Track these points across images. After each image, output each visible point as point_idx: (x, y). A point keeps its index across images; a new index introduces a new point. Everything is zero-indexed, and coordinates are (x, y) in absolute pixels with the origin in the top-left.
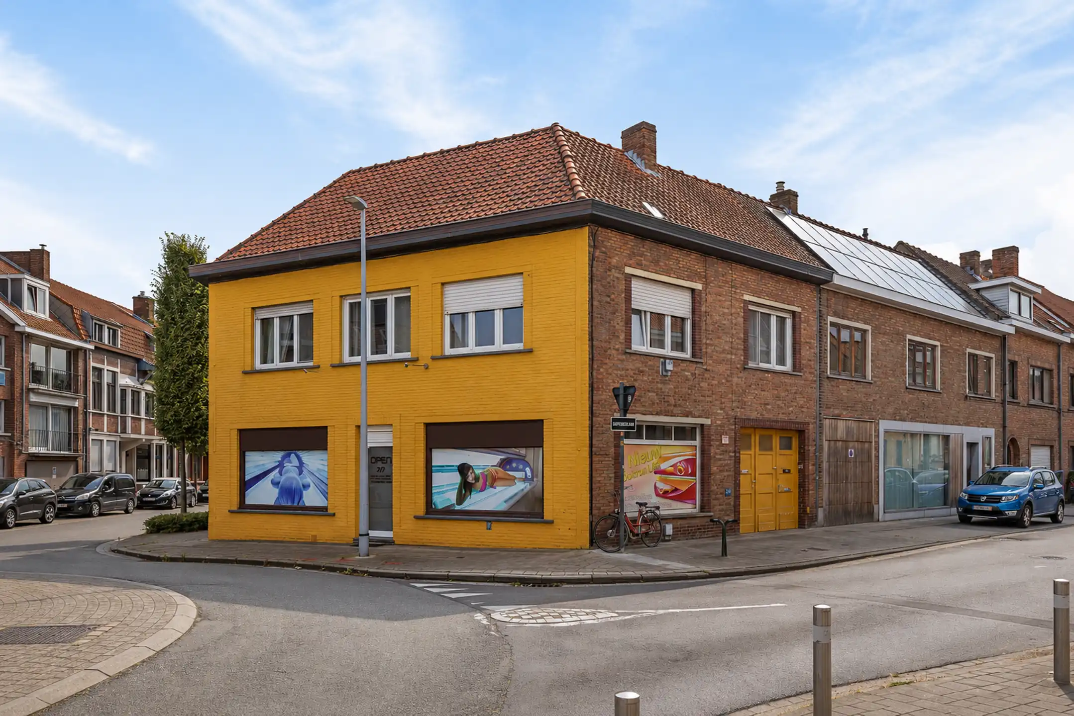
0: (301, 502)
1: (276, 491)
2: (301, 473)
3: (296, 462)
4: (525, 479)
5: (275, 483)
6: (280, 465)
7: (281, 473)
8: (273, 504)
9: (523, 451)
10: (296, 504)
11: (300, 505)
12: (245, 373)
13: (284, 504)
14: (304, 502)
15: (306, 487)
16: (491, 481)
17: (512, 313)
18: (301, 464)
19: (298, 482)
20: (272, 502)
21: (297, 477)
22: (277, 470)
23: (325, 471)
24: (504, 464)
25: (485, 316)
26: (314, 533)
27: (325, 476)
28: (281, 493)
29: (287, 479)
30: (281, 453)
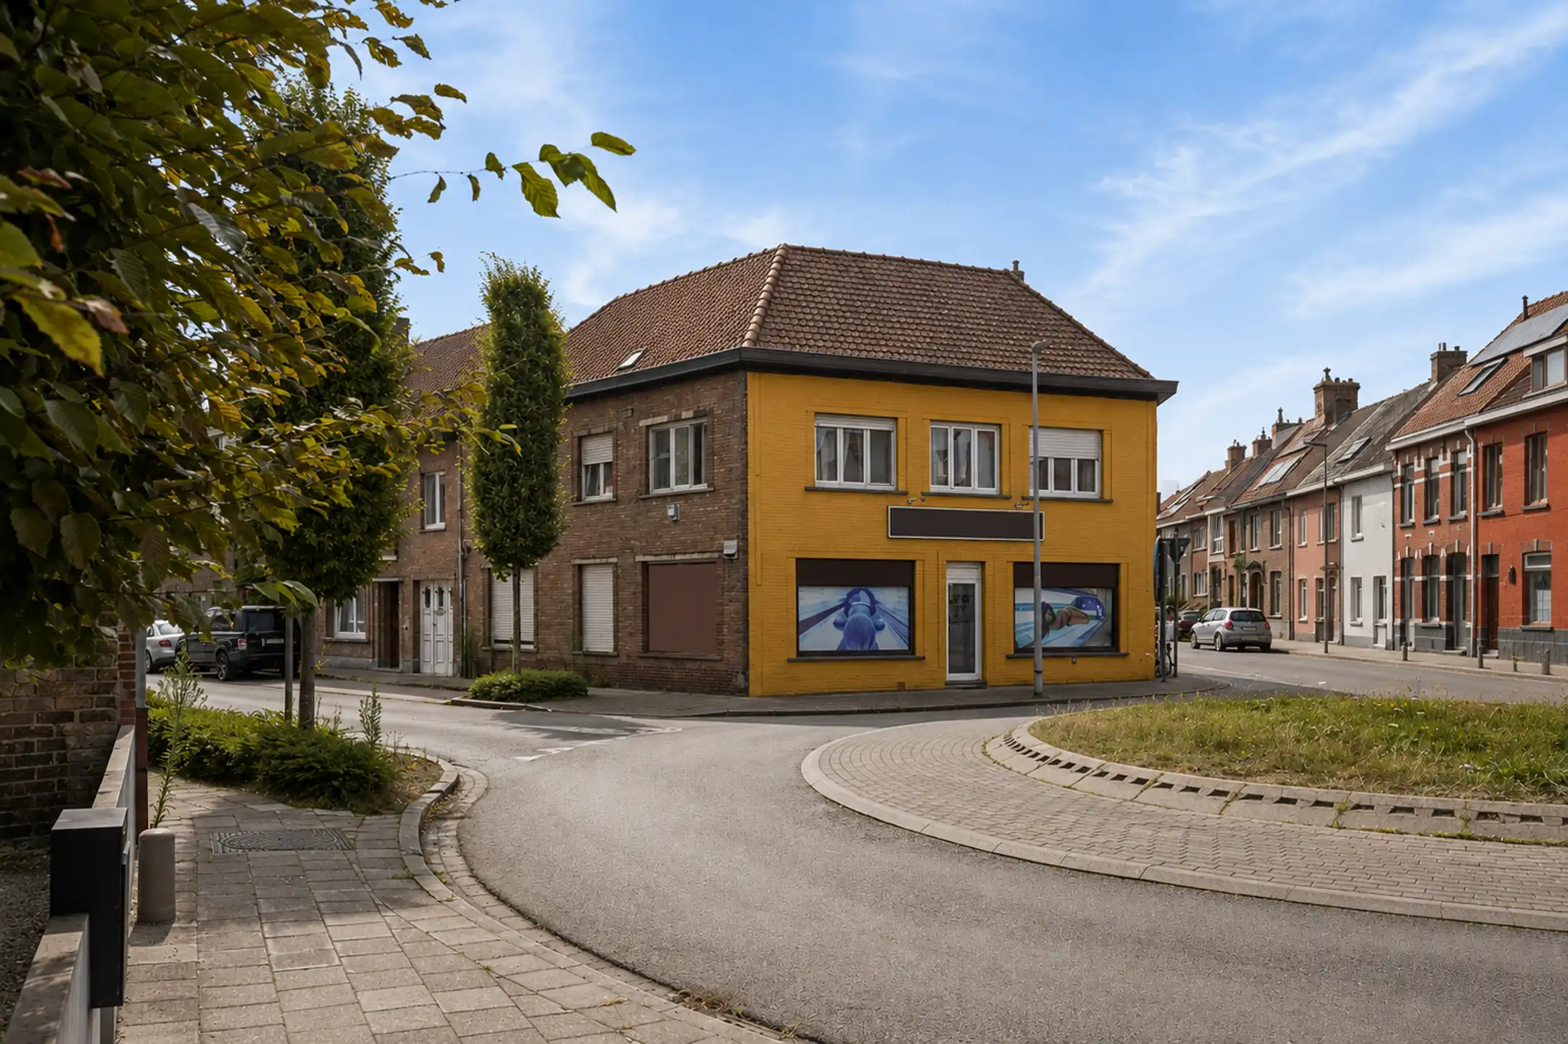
0: (873, 646)
1: (840, 633)
2: (873, 612)
3: (867, 601)
4: (1097, 617)
5: (838, 625)
6: (846, 605)
7: (846, 613)
9: (1095, 591)
10: (866, 648)
11: (872, 649)
12: (807, 489)
13: (851, 648)
14: (876, 646)
15: (880, 628)
16: (1067, 619)
17: (1085, 465)
18: (873, 601)
19: (868, 622)
20: (834, 647)
21: (868, 617)
22: (842, 609)
23: (900, 609)
24: (1078, 604)
25: (1063, 464)
26: (902, 680)
27: (903, 616)
28: (848, 638)
29: (854, 620)
30: (849, 590)
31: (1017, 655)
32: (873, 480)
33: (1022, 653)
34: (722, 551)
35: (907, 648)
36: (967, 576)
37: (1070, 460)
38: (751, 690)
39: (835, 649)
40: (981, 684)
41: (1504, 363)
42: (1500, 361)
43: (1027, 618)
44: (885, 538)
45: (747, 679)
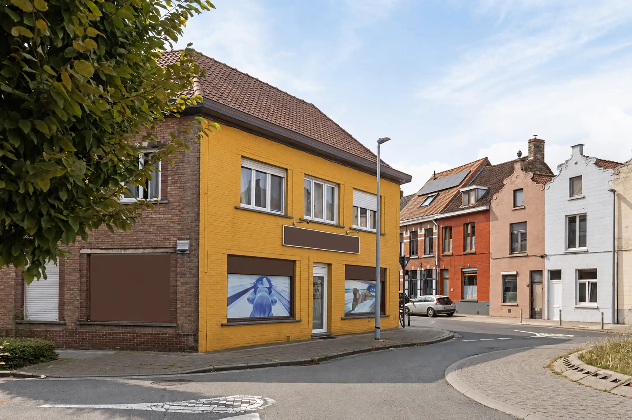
0: (270, 314)
1: (251, 306)
2: (270, 292)
3: (267, 285)
5: (250, 301)
6: (255, 287)
7: (255, 292)
8: (248, 317)
10: (266, 316)
11: (269, 316)
12: (236, 208)
13: (257, 316)
14: (272, 314)
15: (274, 302)
18: (271, 285)
19: (268, 298)
21: (267, 295)
22: (253, 290)
23: (286, 291)
26: (288, 335)
27: (287, 295)
28: (256, 308)
29: (261, 297)
30: (256, 277)
31: (347, 317)
32: (272, 208)
33: (349, 316)
34: (176, 248)
35: (289, 315)
36: (320, 272)
37: (366, 209)
38: (200, 348)
39: (248, 316)
40: (328, 336)
41: (438, 195)
42: (437, 193)
43: (350, 296)
44: (281, 245)
45: (196, 341)
